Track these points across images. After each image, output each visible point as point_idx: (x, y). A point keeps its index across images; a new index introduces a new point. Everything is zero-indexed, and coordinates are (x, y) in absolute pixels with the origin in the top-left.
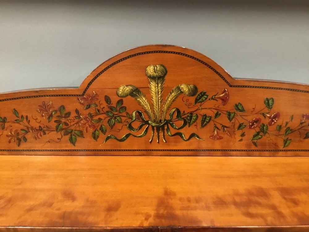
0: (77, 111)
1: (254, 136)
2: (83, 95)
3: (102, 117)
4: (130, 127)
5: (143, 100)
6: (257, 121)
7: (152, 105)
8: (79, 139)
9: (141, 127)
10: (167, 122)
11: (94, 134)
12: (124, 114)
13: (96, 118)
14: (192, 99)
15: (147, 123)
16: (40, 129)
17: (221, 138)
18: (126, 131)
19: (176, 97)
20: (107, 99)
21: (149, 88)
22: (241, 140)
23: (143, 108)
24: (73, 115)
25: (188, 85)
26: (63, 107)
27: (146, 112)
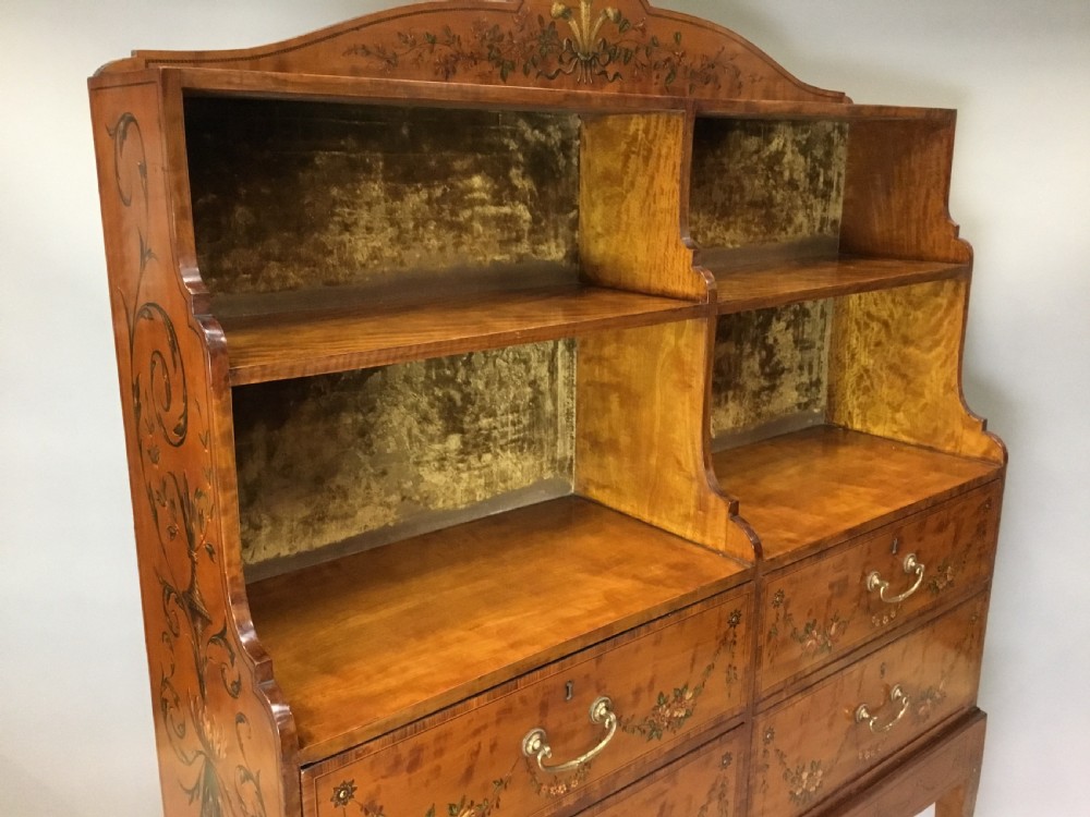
0: (510, 34)
1: (667, 79)
2: (518, 12)
3: (534, 43)
4: (561, 61)
5: (573, 24)
6: (669, 60)
7: (581, 31)
8: (510, 73)
9: (571, 60)
10: (595, 56)
11: (525, 66)
12: (556, 42)
13: (528, 45)
14: (617, 27)
15: (576, 56)
16: (471, 57)
17: (640, 80)
18: (556, 66)
19: (604, 22)
20: (541, 19)
21: (579, 9)
22: (656, 84)
23: (574, 35)
24: (507, 38)
25: (613, 8)
26: (497, 26)
27: (576, 40)
